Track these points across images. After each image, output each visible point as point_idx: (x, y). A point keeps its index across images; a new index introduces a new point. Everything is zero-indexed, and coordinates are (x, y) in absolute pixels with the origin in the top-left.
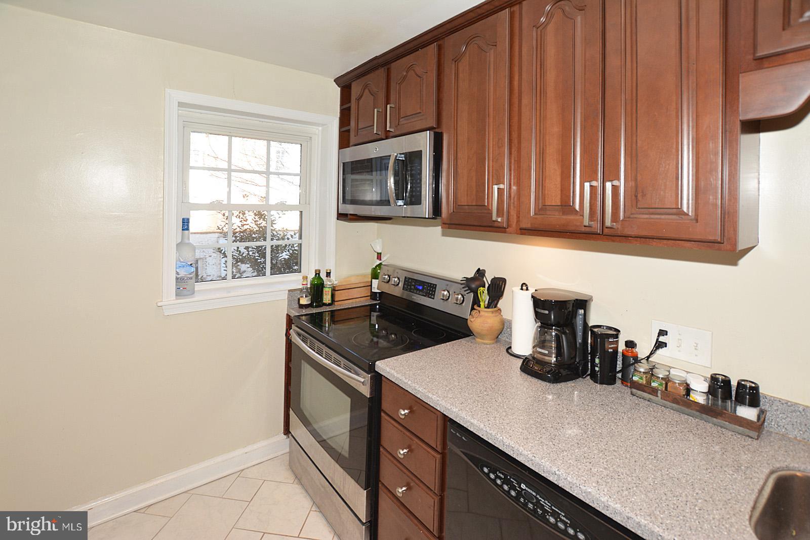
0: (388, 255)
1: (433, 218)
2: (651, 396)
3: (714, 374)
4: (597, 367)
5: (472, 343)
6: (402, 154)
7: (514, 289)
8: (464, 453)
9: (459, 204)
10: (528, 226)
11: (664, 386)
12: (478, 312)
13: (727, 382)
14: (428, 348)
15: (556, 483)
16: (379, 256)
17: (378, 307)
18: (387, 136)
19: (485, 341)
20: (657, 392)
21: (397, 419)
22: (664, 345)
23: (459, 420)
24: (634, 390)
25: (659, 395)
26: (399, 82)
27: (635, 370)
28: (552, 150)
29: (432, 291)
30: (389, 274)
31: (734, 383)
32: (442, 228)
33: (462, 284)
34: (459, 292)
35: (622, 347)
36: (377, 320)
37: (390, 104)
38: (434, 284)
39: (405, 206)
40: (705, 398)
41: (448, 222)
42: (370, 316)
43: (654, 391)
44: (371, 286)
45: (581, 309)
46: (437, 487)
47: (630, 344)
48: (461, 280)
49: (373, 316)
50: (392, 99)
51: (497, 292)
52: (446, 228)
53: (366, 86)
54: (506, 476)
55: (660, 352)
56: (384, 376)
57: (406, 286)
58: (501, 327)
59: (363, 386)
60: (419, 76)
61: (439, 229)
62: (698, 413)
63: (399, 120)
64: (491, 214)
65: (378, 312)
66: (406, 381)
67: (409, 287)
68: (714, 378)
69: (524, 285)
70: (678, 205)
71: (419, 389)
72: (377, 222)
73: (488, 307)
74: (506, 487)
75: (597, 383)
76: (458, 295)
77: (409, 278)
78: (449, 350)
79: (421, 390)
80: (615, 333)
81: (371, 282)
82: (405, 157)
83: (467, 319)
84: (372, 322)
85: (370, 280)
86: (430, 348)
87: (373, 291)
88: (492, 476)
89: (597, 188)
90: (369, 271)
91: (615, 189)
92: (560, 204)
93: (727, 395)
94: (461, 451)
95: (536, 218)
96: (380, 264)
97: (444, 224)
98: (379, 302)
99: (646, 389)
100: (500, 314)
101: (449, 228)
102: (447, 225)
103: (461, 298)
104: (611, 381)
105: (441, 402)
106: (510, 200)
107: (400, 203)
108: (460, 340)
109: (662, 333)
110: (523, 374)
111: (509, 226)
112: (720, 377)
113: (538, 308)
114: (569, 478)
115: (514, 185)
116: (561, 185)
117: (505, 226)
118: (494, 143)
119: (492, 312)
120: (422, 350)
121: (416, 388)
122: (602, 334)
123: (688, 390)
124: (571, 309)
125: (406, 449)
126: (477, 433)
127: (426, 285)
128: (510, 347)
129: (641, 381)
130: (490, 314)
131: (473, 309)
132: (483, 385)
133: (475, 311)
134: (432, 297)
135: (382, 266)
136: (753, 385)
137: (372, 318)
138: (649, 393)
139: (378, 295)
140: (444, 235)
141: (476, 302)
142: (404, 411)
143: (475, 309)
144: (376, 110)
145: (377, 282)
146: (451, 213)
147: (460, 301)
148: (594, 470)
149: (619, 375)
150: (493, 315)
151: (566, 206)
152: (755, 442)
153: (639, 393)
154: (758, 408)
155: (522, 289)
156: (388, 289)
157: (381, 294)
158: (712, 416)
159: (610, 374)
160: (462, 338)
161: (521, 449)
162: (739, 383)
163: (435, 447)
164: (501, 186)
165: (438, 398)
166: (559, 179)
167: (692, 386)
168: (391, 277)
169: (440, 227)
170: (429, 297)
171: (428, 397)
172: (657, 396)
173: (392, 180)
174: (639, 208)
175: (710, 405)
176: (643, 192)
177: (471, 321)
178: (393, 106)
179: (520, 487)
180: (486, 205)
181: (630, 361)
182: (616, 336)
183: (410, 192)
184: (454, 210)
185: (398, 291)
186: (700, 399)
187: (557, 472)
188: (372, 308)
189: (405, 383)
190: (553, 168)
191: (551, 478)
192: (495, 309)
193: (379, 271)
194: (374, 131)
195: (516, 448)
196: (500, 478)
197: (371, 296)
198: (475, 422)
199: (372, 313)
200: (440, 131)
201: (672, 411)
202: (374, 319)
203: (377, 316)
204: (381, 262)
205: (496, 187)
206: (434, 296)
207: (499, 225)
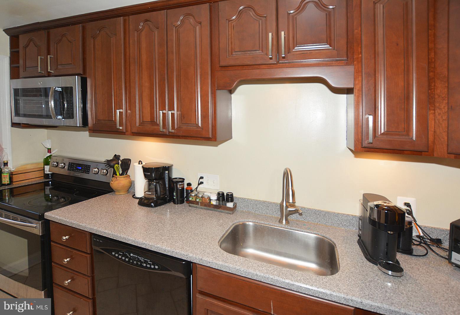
0: (56, 150)
1: (83, 127)
2: (197, 205)
3: (219, 192)
4: (175, 196)
5: (113, 195)
6: (60, 87)
7: (135, 164)
8: (102, 249)
9: (99, 119)
10: (136, 131)
11: (201, 200)
12: (115, 178)
13: (223, 194)
14: (83, 201)
15: (145, 248)
16: (49, 150)
17: (50, 183)
18: (49, 75)
19: (121, 193)
20: (198, 203)
21: (61, 243)
22: (202, 183)
23: (98, 233)
24: (190, 204)
25: (199, 204)
26: (56, 42)
27: (191, 195)
28: (146, 94)
29: (88, 169)
30: (58, 161)
31: (225, 194)
32: (89, 132)
33: (105, 164)
34: (105, 169)
35: (186, 186)
36: (50, 191)
37: (50, 55)
38: (89, 165)
39: (63, 119)
40: (216, 202)
41: (92, 129)
42: (44, 189)
43: (197, 203)
44: (44, 170)
45: (167, 171)
46: (89, 272)
47: (189, 184)
48: (104, 162)
49: (47, 189)
50: (51, 52)
51: (126, 166)
52: (91, 132)
53: (31, 40)
54: (123, 253)
55: (201, 186)
56: (51, 220)
57: (70, 168)
58: (129, 184)
59: (36, 229)
60: (70, 42)
61: (87, 133)
62: (213, 209)
63: (57, 66)
64: (116, 125)
65: (51, 186)
66: (65, 220)
67: (72, 168)
68: (219, 194)
69: (140, 162)
70: (196, 122)
71: (74, 222)
72: (47, 129)
73: (121, 175)
74: (123, 258)
75: (175, 204)
76: (104, 170)
77: (72, 163)
78: (97, 200)
79: (75, 223)
80: (182, 180)
81: (44, 167)
82: (62, 90)
83: (109, 183)
84: (46, 193)
85: (43, 166)
86: (85, 201)
87: (45, 173)
88: (117, 255)
89: (165, 114)
90: (42, 160)
91: (173, 115)
92: (150, 121)
93: (223, 199)
94: (100, 248)
95: (140, 127)
96: (51, 155)
97: (89, 130)
98: (51, 179)
99: (194, 203)
100: (129, 178)
101: (93, 133)
102: (92, 131)
103: (106, 172)
104: (182, 202)
105: (87, 226)
106: (127, 118)
107: (60, 117)
108: (105, 195)
109: (202, 178)
110: (139, 206)
111: (127, 131)
112: (221, 193)
113: (146, 172)
114: (150, 244)
115: (129, 110)
116: (150, 112)
117: (124, 131)
118: (117, 87)
119: (124, 177)
120: (79, 203)
121: (72, 222)
122: (176, 181)
123: (210, 200)
124: (161, 171)
125: (68, 258)
126: (108, 237)
127: (83, 166)
128: (135, 195)
129: (192, 200)
130: (123, 179)
131: (113, 176)
132: (115, 214)
133: (114, 178)
134: (88, 173)
135: (52, 157)
136: (231, 194)
137: (46, 190)
138: (196, 204)
139: (50, 175)
140: (90, 136)
141: (115, 173)
142: (65, 237)
143: (114, 177)
144: (39, 57)
145: (49, 167)
146: (94, 124)
147: (105, 173)
148: (163, 238)
149: (186, 199)
150: (125, 179)
151: (153, 122)
152: (232, 215)
153: (192, 205)
154: (233, 202)
155: (139, 164)
156: (57, 171)
157: (52, 174)
158: (218, 209)
159: (181, 199)
160: (107, 193)
161: (129, 238)
162: (227, 194)
163: (86, 252)
164: (121, 110)
165: (86, 225)
166: (149, 109)
167: (211, 198)
168: (59, 163)
169: (88, 132)
170: (86, 173)
171: (80, 225)
172: (199, 205)
173: (52, 103)
174: (183, 124)
175: (218, 204)
176: (183, 117)
177: (112, 184)
178: (52, 56)
179: (130, 256)
180: (114, 120)
181: (190, 191)
182: (183, 181)
183: (66, 111)
184: (96, 122)
185: (65, 172)
186: (214, 203)
187: (145, 243)
188: (46, 184)
189: (65, 221)
190: (146, 103)
191: (143, 247)
192: (126, 175)
193: (50, 160)
194: (38, 71)
195: (127, 238)
196: (120, 255)
197: (44, 176)
198: (106, 231)
199: (46, 187)
200: (86, 77)
201: (204, 210)
202: (47, 191)
203: (50, 189)
204: (51, 154)
205: (118, 111)
206: (89, 172)
207: (121, 131)
